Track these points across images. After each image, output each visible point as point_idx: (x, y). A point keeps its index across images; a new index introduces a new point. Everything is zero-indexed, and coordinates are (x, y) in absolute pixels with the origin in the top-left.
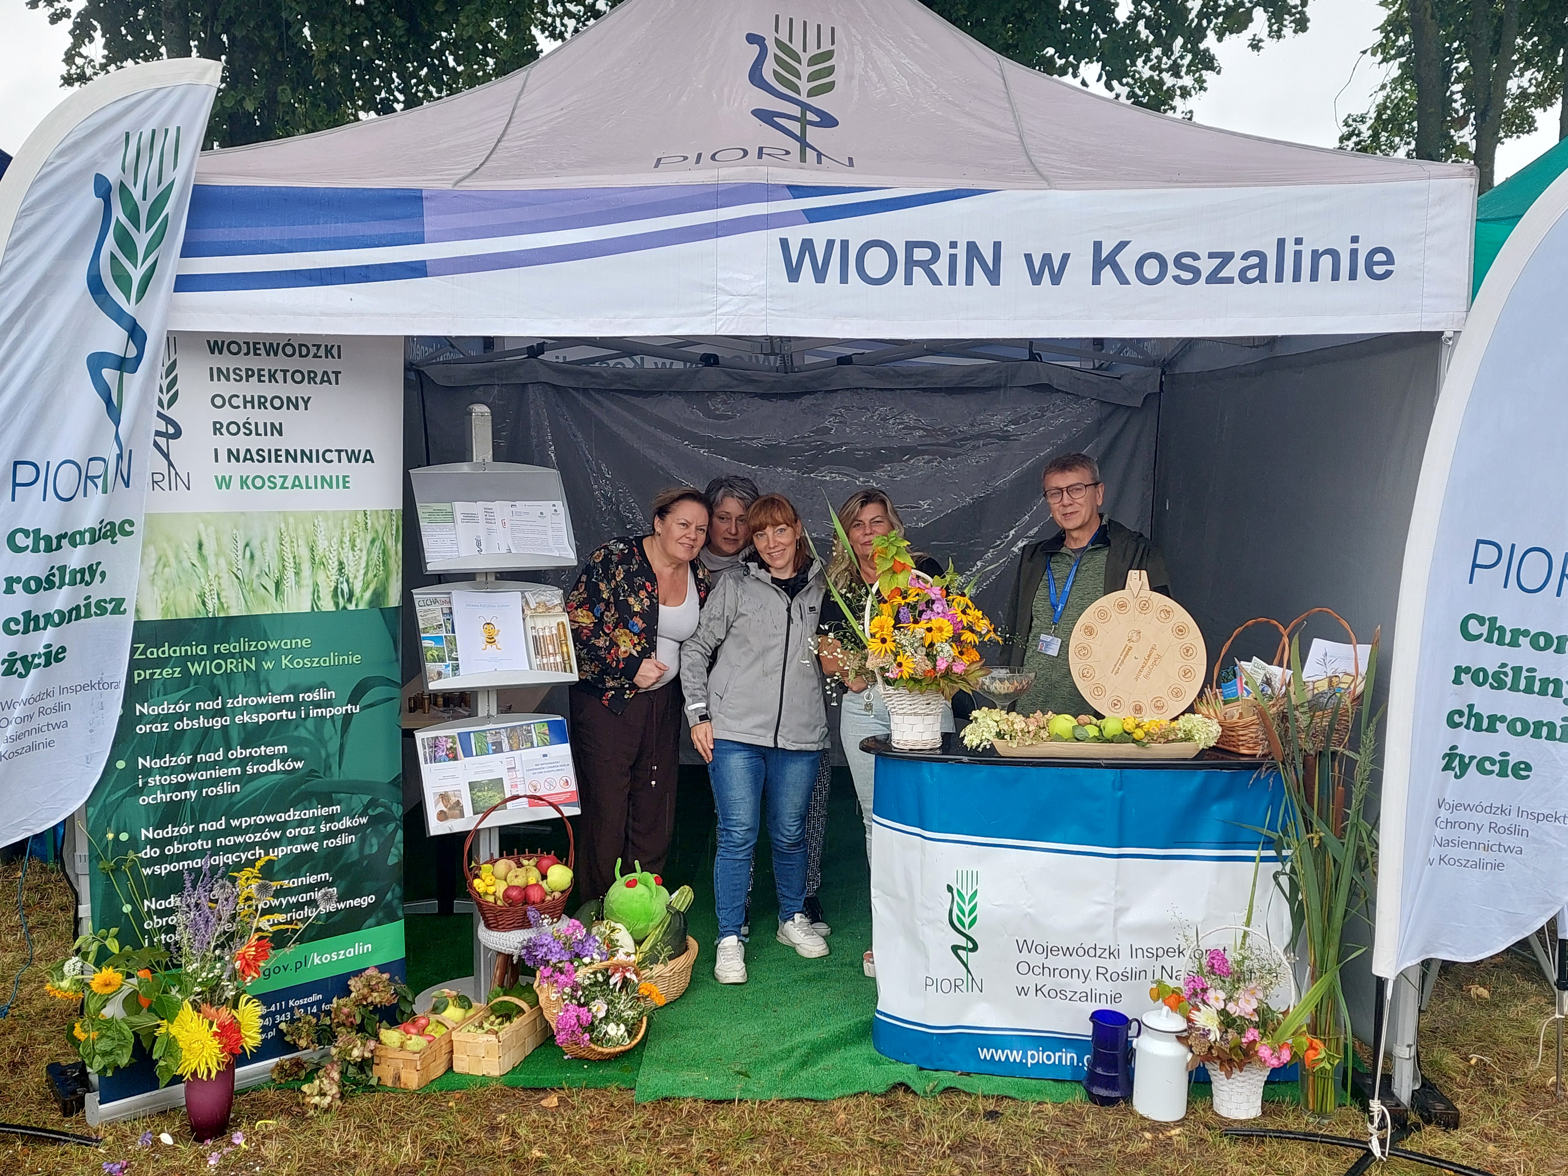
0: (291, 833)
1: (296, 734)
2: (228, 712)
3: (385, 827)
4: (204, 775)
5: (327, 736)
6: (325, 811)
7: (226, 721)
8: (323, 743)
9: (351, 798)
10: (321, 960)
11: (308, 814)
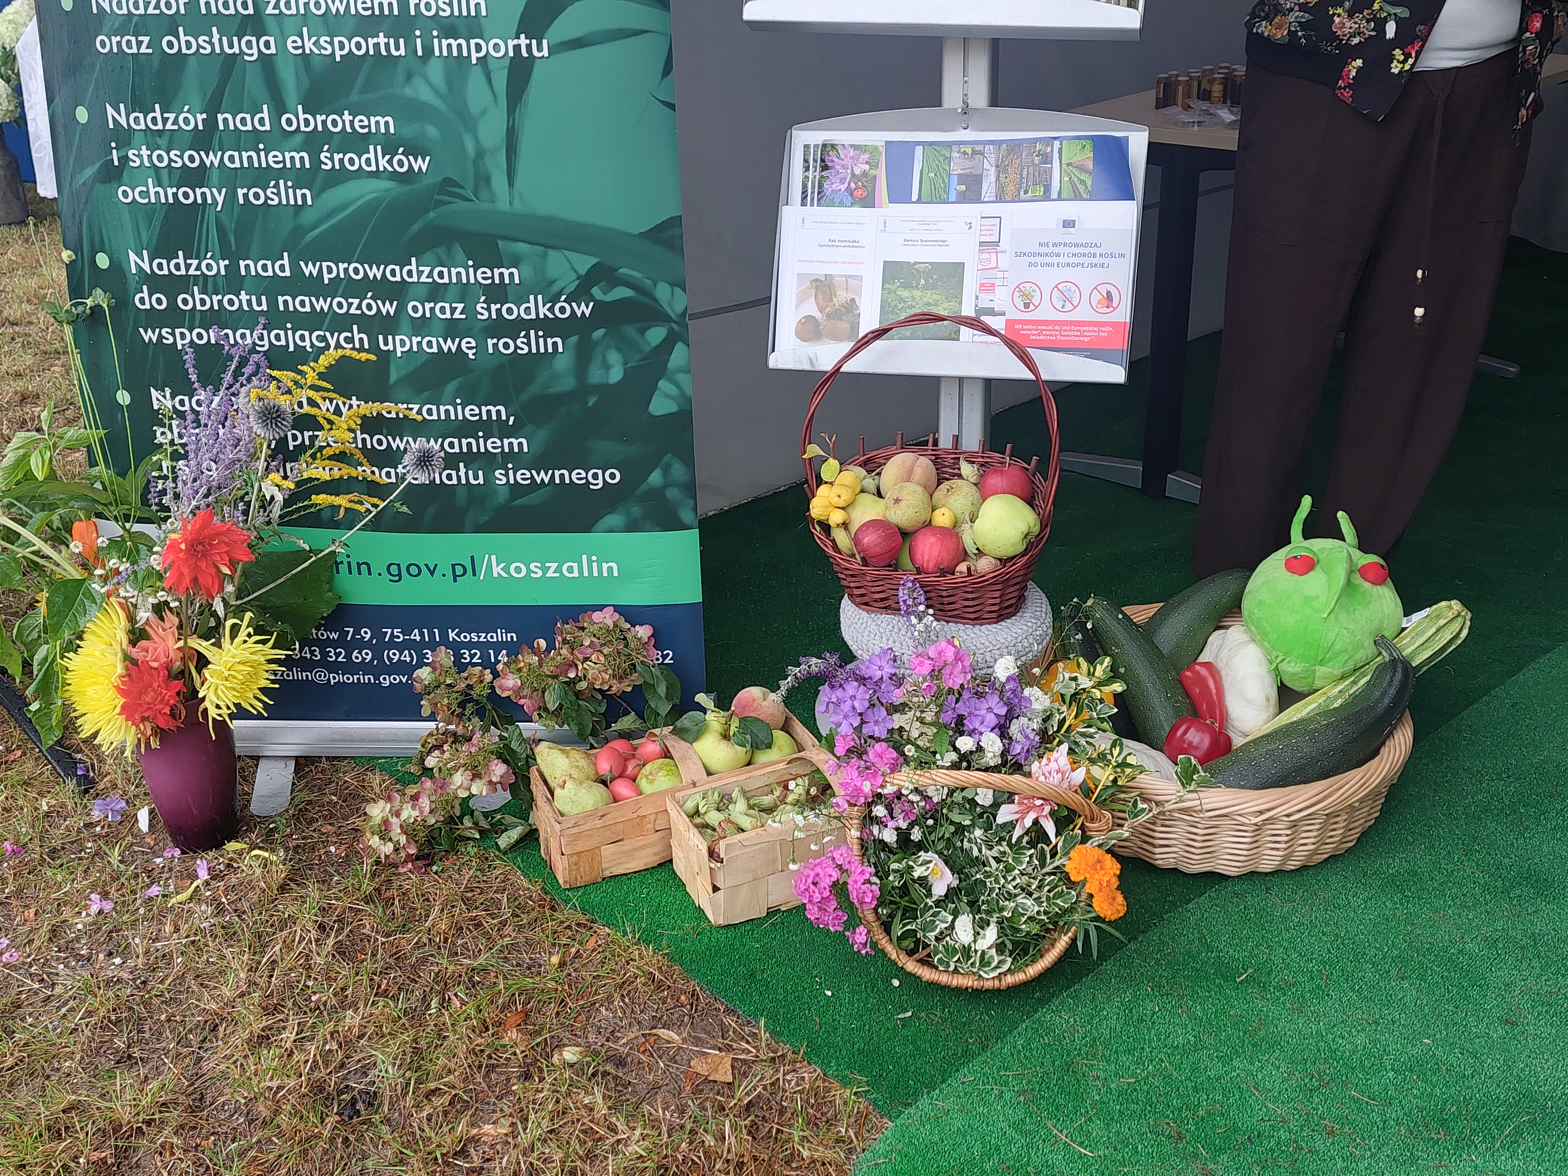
0: (416, 309)
1: (408, 91)
2: (271, 24)
3: (642, 332)
4: (236, 159)
5: (474, 108)
6: (482, 275)
7: (267, 45)
8: (469, 122)
9: (545, 256)
10: (506, 569)
11: (451, 275)
